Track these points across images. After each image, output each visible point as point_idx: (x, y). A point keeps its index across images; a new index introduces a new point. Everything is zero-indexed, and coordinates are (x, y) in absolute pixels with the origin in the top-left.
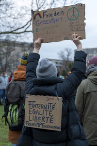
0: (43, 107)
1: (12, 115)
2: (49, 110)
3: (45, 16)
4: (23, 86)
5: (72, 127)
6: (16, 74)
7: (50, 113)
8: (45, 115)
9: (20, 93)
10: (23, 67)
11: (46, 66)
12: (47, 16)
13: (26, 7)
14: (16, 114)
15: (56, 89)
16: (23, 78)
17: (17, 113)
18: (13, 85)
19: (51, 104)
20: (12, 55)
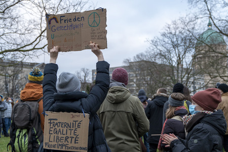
0: (67, 125)
1: (20, 142)
2: (74, 129)
3: (63, 21)
4: (33, 106)
5: (98, 147)
6: (24, 93)
7: (74, 133)
8: (68, 135)
9: (30, 115)
10: (32, 85)
11: (66, 80)
12: (65, 21)
13: (34, 21)
14: (25, 140)
15: (81, 104)
16: (33, 98)
17: (27, 139)
18: (21, 106)
19: (76, 121)
20: (19, 78)
